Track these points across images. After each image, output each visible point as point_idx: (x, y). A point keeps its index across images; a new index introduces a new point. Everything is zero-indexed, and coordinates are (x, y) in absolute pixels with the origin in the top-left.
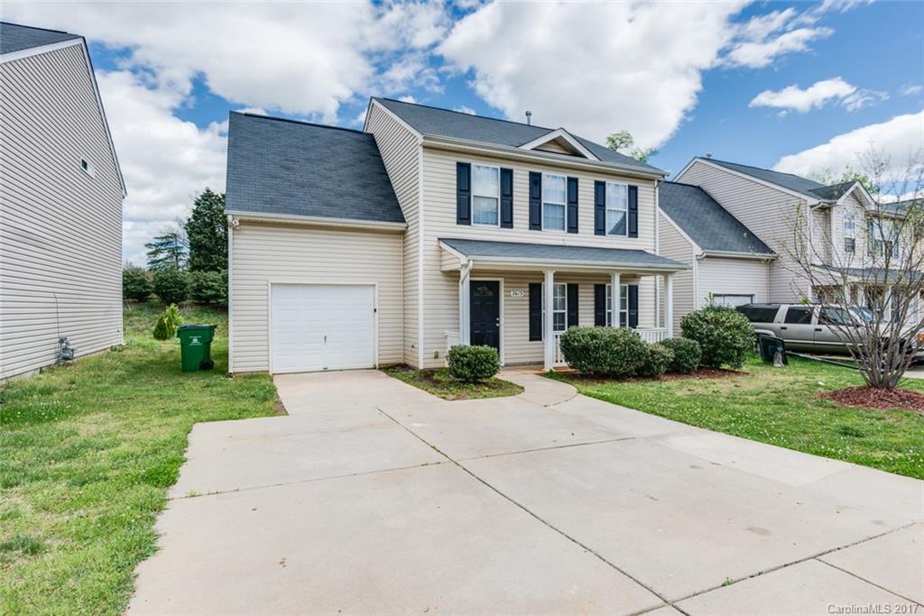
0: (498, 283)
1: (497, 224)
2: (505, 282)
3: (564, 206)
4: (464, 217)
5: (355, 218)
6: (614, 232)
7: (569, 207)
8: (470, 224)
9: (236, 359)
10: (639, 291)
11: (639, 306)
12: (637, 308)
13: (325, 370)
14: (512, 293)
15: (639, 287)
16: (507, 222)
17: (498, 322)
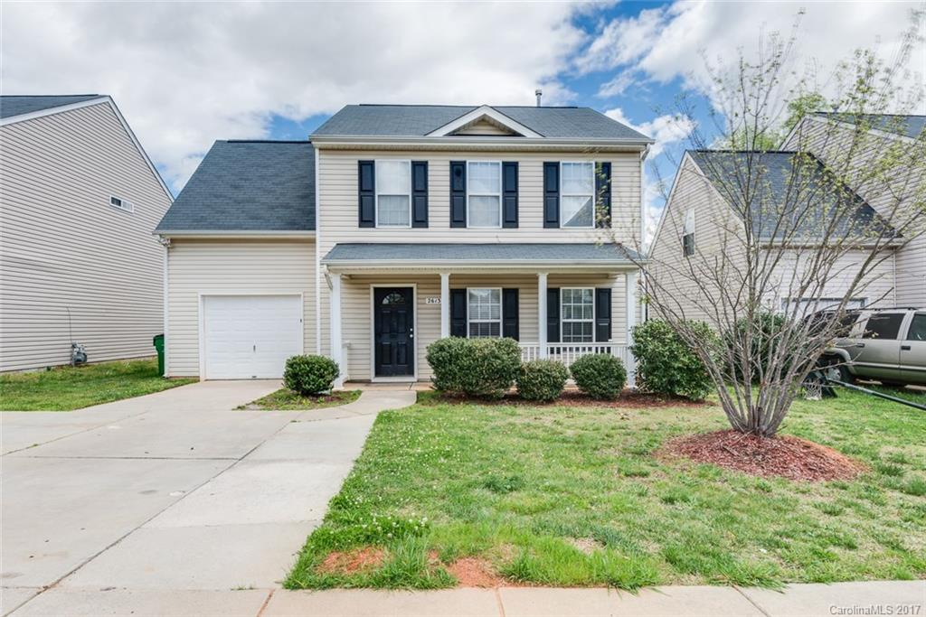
0: (412, 289)
1: (408, 225)
2: (418, 288)
3: (498, 197)
4: (366, 219)
5: (273, 229)
6: (573, 223)
7: (504, 197)
8: (374, 226)
9: (171, 365)
10: (613, 295)
11: (613, 315)
12: (610, 317)
13: (254, 378)
14: (427, 300)
15: (613, 290)
16: (420, 220)
17: (412, 333)
